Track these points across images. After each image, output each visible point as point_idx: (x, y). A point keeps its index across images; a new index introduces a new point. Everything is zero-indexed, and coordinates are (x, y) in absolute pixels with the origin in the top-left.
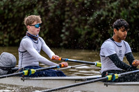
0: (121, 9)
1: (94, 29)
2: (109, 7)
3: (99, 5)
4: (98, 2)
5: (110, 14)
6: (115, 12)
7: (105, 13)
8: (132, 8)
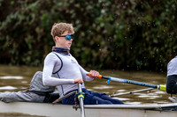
0: (42, 12)
1: (7, 38)
2: (27, 9)
3: (14, 7)
4: (12, 3)
5: (28, 18)
6: (33, 16)
7: (21, 18)
8: (56, 11)
